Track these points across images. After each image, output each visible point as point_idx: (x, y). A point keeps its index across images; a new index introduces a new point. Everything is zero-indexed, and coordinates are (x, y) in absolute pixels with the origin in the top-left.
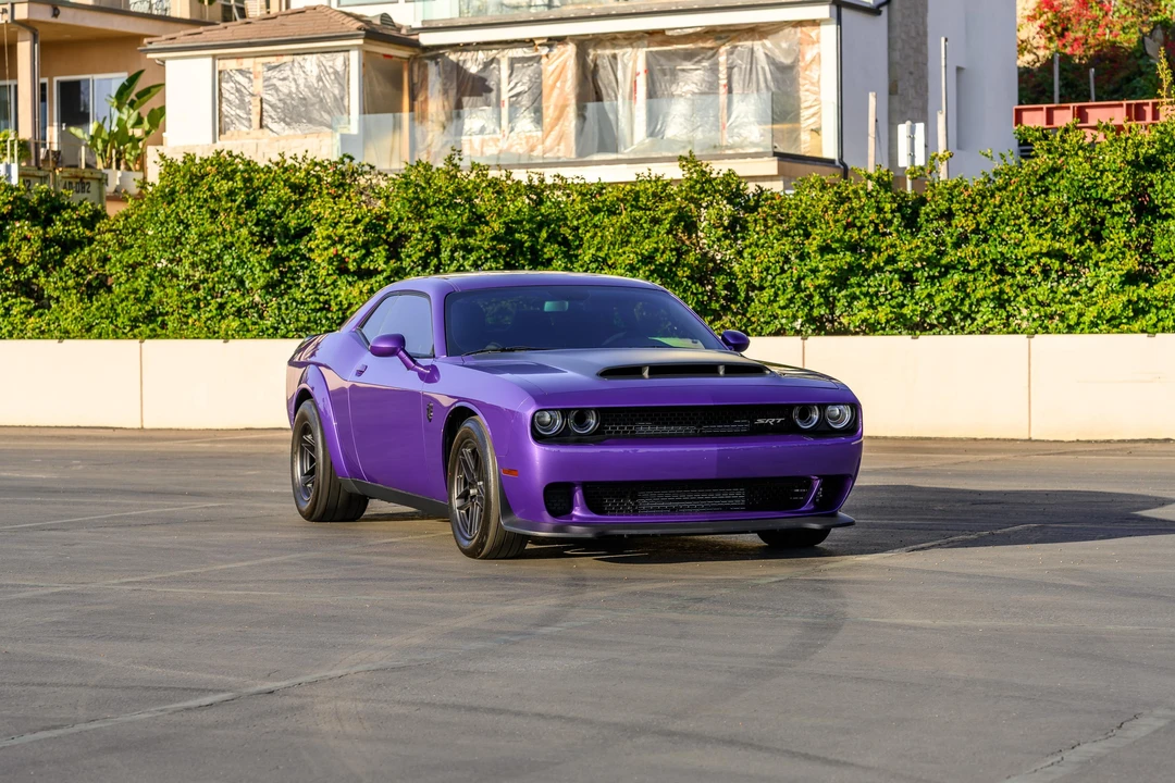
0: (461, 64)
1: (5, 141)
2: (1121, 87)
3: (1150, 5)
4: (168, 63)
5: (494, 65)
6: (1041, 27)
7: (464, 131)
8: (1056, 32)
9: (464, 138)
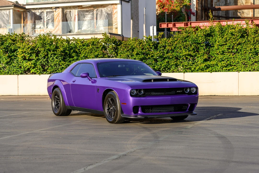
0: (35, 13)
2: (177, 19)
3: (182, 1)
5: (43, 13)
6: (158, 6)
7: (36, 28)
8: (162, 7)
9: (36, 29)
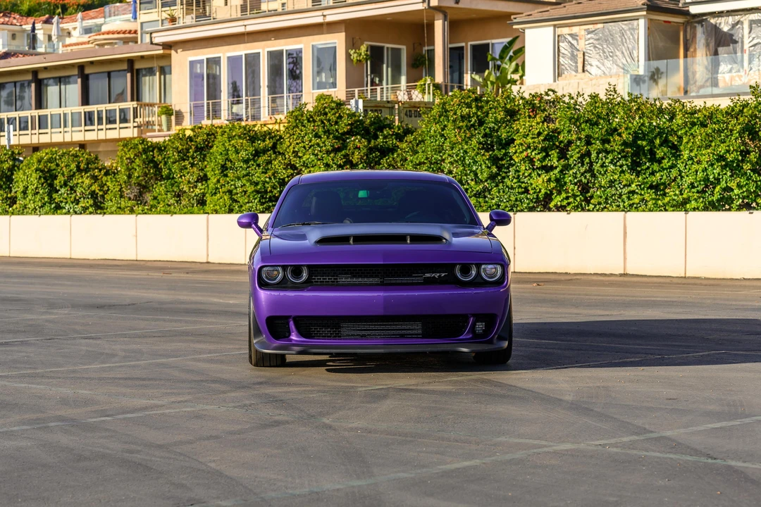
0: (718, 25)
1: (425, 84)
4: (526, 30)
5: (739, 26)
7: (720, 71)
9: (719, 75)
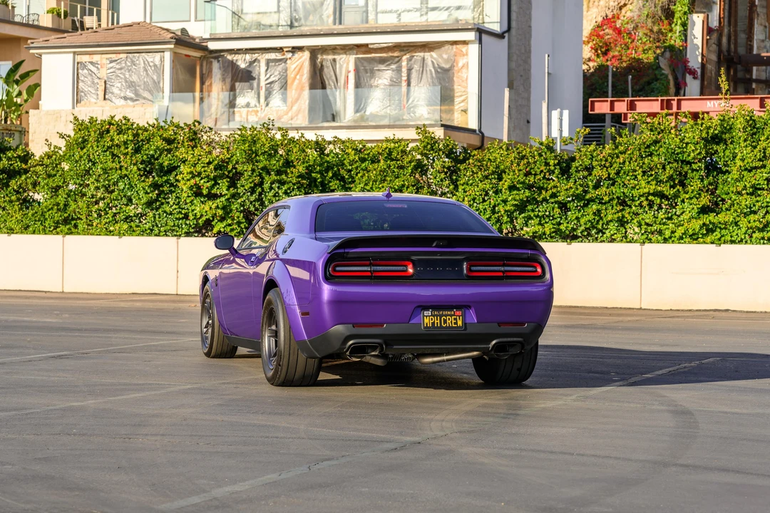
0: (234, 61)
2: (644, 87)
3: (661, 36)
4: (43, 56)
5: (256, 63)
6: (592, 48)
7: (236, 105)
8: (601, 51)
9: (236, 110)
